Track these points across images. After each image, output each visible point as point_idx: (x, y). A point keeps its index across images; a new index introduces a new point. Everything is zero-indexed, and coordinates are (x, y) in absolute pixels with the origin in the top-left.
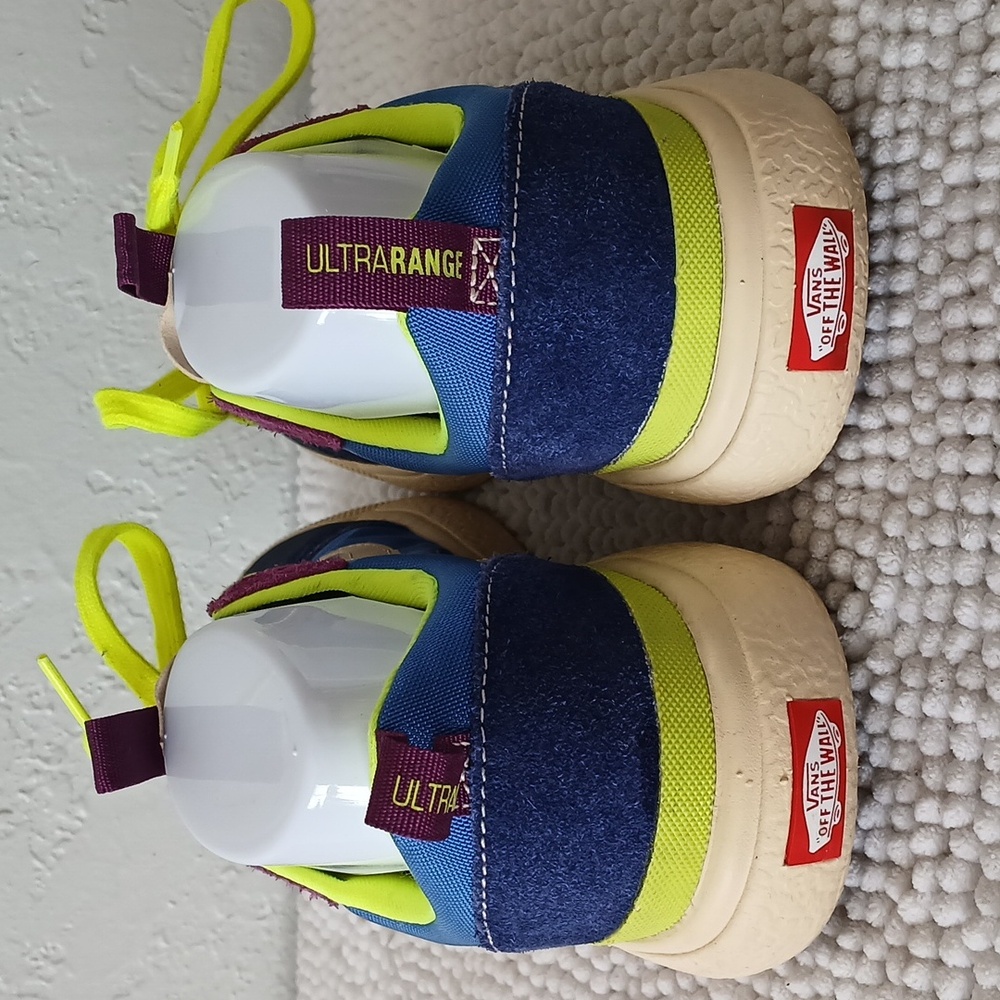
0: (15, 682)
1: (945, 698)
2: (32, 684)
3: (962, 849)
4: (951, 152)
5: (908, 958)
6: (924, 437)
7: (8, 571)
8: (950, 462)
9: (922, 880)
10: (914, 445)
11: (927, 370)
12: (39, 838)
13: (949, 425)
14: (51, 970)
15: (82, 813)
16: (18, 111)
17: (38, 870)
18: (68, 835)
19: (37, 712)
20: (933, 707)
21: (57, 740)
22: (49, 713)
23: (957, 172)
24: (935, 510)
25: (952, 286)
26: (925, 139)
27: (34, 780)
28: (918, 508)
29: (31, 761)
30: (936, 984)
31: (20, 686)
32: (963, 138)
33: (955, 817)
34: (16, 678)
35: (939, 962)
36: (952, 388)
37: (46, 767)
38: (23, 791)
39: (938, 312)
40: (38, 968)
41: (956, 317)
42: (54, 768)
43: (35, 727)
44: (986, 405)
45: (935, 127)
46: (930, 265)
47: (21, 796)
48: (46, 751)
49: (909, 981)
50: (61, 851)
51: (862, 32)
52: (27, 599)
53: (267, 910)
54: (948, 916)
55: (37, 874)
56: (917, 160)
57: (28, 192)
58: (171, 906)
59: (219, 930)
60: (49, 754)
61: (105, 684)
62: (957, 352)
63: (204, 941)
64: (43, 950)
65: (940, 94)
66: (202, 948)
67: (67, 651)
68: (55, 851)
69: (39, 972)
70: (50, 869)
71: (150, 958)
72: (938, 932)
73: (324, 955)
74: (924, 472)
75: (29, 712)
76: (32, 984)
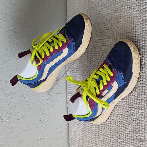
5: (140, 123)
7: (41, 96)
12: (44, 123)
13: (141, 82)
14: (46, 136)
15: (48, 120)
17: (45, 126)
18: (47, 122)
22: (45, 110)
24: (140, 89)
27: (44, 117)
29: (43, 115)
34: (42, 107)
35: (142, 123)
42: (46, 116)
43: (44, 112)
47: (43, 119)
48: (45, 114)
50: (46, 124)
52: (42, 99)
54: (143, 119)
61: (50, 107)
63: (60, 132)
64: (45, 134)
67: (46, 104)
71: (55, 134)
72: (142, 121)
73: (74, 132)
74: (139, 86)
75: (43, 110)
76: (44, 138)
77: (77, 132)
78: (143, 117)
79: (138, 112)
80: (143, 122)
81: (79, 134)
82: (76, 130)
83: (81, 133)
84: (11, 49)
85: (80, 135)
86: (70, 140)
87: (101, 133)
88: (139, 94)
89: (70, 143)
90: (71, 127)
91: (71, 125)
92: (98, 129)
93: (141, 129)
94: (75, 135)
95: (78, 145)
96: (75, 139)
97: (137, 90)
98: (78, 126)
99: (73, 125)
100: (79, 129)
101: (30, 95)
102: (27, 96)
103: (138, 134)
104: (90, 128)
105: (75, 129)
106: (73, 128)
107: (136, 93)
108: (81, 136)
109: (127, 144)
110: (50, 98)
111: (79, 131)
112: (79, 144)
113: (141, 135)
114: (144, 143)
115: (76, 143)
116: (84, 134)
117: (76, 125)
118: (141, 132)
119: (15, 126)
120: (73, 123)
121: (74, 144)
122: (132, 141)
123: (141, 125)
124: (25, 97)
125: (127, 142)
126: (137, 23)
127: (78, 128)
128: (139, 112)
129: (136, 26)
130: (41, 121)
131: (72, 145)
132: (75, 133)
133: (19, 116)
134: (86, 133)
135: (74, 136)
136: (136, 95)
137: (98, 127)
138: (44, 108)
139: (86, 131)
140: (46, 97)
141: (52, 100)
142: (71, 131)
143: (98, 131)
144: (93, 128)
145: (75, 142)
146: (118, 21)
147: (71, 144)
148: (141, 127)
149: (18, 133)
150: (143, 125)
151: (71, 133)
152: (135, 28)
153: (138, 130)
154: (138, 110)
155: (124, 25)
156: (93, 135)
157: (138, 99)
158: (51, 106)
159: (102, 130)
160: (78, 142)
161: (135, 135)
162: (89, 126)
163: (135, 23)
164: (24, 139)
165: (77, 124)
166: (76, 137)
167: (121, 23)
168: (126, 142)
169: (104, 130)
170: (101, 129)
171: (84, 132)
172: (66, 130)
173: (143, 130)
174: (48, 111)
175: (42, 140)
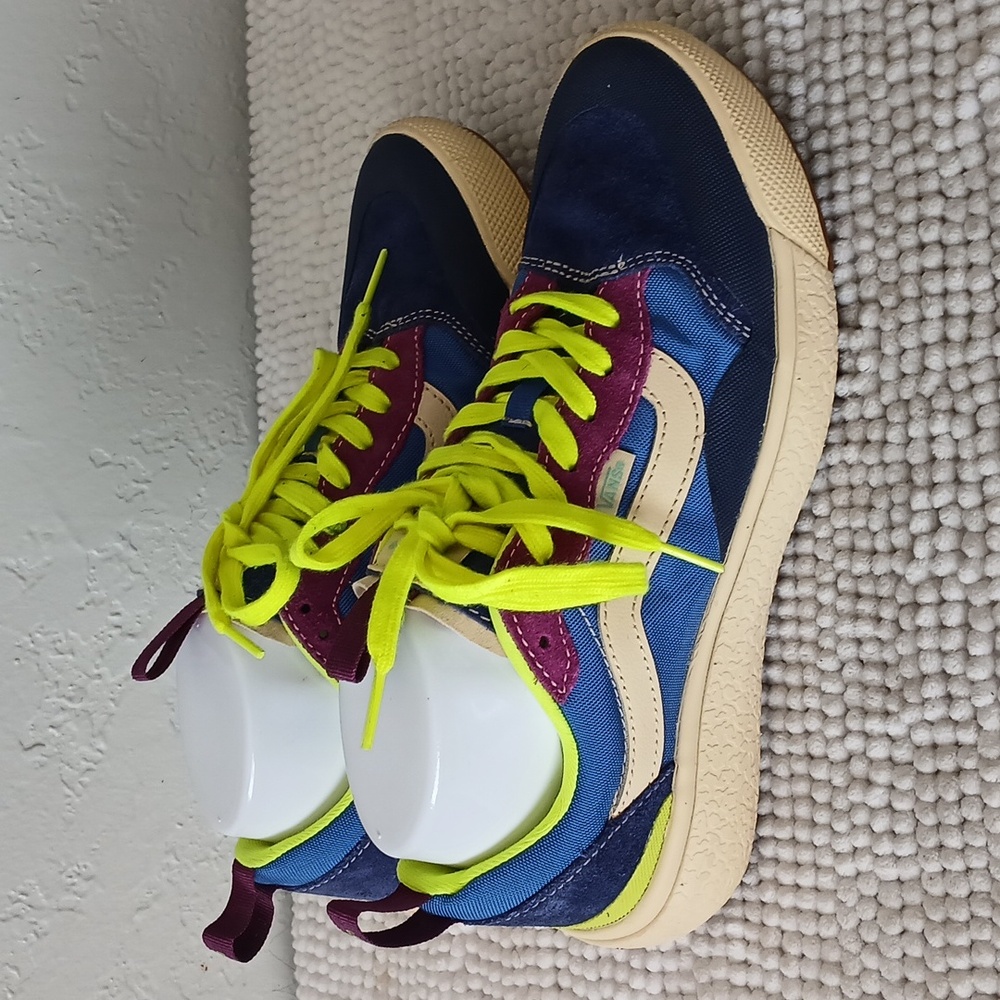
0: (41, 630)
1: (924, 422)
2: (57, 633)
3: (950, 519)
4: (888, 61)
5: (917, 607)
6: (888, 253)
7: (31, 534)
8: (910, 264)
9: (922, 550)
10: (880, 261)
11: (886, 208)
12: (67, 767)
13: (908, 240)
14: (83, 886)
15: (102, 746)
16: (18, 145)
17: (69, 796)
18: (91, 765)
19: (61, 656)
20: (916, 430)
21: (77, 682)
22: (70, 657)
23: (896, 73)
24: (902, 300)
25: (901, 147)
26: (867, 57)
27: (60, 718)
28: (888, 301)
29: (58, 700)
30: (942, 616)
31: (46, 634)
32: (899, 49)
33: (942, 498)
34: (42, 627)
35: (942, 601)
36: (908, 215)
37: (70, 705)
38: (52, 727)
39: (891, 169)
40: (73, 884)
41: (907, 167)
42: (77, 706)
43: (60, 671)
44: (935, 221)
45: (875, 46)
46: (882, 138)
47: (51, 730)
48: (69, 691)
49: (920, 621)
50: (86, 779)
52: (47, 558)
54: (945, 567)
55: (68, 800)
56: (863, 72)
57: (29, 212)
58: (179, 827)
59: (219, 848)
60: (72, 694)
61: (115, 632)
62: (909, 190)
63: (207, 858)
64: (76, 868)
65: (876, 24)
66: (205, 864)
67: (82, 604)
68: (81, 779)
69: (74, 888)
70: (78, 796)
71: (164, 874)
72: (937, 581)
74: (890, 277)
75: (53, 657)
76: (69, 899)
78: (946, 542)
80: (953, 593)
88: (892, 350)
89: (299, 946)
93: (930, 665)
97: (869, 318)
103: (910, 716)
109: (803, 835)
110: (119, 557)
113: (934, 713)
114: (971, 787)
118: (933, 690)
122: (856, 795)
123: (926, 618)
125: (803, 811)
130: (36, 756)
131: (320, 952)
138: (61, 635)
140: (78, 547)
141: (132, 577)
147: (311, 949)
148: (927, 642)
150: (954, 617)
153: (908, 671)
158: (126, 628)
161: (875, 725)
168: (794, 819)
173: (954, 666)
174: (103, 670)
175: (44, 922)
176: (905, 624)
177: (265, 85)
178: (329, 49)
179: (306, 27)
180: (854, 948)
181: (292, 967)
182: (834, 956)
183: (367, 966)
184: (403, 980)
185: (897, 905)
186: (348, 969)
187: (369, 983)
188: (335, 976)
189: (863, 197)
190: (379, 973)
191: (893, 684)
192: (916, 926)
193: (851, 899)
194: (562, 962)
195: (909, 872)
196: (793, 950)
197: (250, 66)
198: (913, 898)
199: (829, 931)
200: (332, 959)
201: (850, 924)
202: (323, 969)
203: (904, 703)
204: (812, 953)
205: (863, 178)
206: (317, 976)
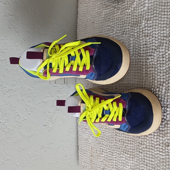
0: (46, 110)
7: (46, 96)
10: (166, 77)
12: (49, 128)
14: (51, 145)
15: (54, 126)
17: (49, 132)
18: (52, 128)
21: (51, 117)
22: (50, 113)
27: (49, 122)
29: (48, 119)
37: (50, 120)
39: (168, 65)
42: (51, 120)
43: (49, 115)
46: (167, 61)
47: (47, 123)
48: (50, 118)
50: (52, 130)
51: (159, 39)
52: (48, 100)
53: (74, 137)
58: (63, 137)
63: (67, 141)
64: (50, 142)
65: (167, 45)
67: (52, 106)
70: (51, 132)
71: (61, 143)
73: (84, 141)
74: (167, 79)
75: (48, 113)
76: (49, 146)
77: (88, 140)
79: (165, 111)
81: (90, 142)
82: (88, 137)
83: (93, 141)
84: (12, 37)
85: (92, 144)
86: (79, 150)
87: (118, 140)
88: (167, 89)
89: (79, 154)
90: (81, 134)
91: (81, 132)
92: (114, 135)
94: (86, 144)
95: (89, 156)
96: (86, 148)
97: (164, 85)
98: (89, 133)
99: (84, 132)
100: (91, 136)
101: (33, 95)
102: (30, 96)
103: (166, 138)
104: (104, 134)
105: (86, 137)
106: (84, 136)
107: (164, 88)
108: (94, 144)
109: (151, 151)
111: (91, 138)
112: (91, 155)
113: (168, 138)
115: (87, 153)
116: (97, 142)
117: (87, 132)
118: (169, 135)
119: (14, 130)
120: (83, 129)
121: (84, 155)
122: (158, 146)
123: (169, 126)
124: (27, 96)
125: (151, 147)
126: (166, 5)
127: (89, 135)
128: (168, 111)
129: (165, 8)
130: (45, 127)
131: (82, 156)
132: (86, 142)
133: (19, 119)
134: (100, 140)
135: (84, 145)
136: (163, 91)
137: (115, 132)
138: (49, 110)
139: (100, 138)
140: (52, 98)
142: (81, 139)
143: (114, 137)
144: (109, 134)
145: (85, 152)
146: (142, 4)
147: (81, 155)
149: (18, 140)
151: (81, 142)
152: (163, 11)
153: (166, 132)
154: (165, 108)
155: (149, 8)
156: (108, 142)
157: (166, 95)
158: (57, 109)
159: (120, 136)
160: (89, 152)
161: (161, 138)
162: (104, 131)
163: (163, 4)
164: (24, 147)
165: (88, 130)
166: (87, 147)
167: (147, 5)
168: (149, 148)
169: (122, 135)
170: (118, 135)
171: (97, 139)
172: (75, 139)
174: (54, 115)
175: (46, 149)
176: (166, 126)
177: (80, 32)
178: (90, 30)
179: (86, 26)
180: (156, 166)
181: (78, 157)
182: (154, 167)
183: (89, 158)
184: (94, 161)
185: (162, 161)
186: (86, 158)
187: (89, 161)
188: (84, 159)
189: (164, 68)
190: (91, 160)
191: (164, 133)
192: (165, 164)
193: (156, 160)
194: (117, 162)
195: (164, 157)
196: (148, 165)
197: (77, 29)
198: (164, 161)
199: (153, 163)
200: (84, 157)
201: (156, 163)
202: (82, 158)
203: (165, 136)
204: (151, 166)
205: (164, 66)
206: (82, 159)
